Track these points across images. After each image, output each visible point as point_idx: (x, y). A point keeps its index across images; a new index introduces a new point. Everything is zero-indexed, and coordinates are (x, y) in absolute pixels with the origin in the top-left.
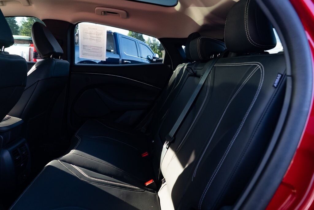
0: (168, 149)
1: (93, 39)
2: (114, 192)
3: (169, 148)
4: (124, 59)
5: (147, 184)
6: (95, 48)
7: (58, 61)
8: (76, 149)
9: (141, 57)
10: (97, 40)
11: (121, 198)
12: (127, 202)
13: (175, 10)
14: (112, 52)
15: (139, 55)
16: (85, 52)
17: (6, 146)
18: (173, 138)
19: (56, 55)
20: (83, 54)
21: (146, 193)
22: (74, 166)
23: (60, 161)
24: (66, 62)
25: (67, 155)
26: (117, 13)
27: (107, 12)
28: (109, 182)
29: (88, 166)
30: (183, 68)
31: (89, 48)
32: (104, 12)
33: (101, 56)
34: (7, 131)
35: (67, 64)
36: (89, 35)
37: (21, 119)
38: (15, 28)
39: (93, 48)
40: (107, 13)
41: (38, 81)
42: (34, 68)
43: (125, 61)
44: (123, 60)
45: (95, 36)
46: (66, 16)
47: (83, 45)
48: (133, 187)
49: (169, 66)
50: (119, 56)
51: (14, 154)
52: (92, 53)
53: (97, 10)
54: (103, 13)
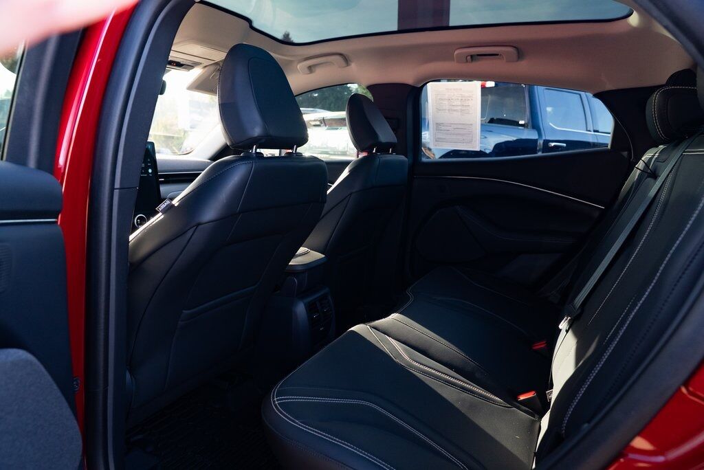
0: (567, 331)
1: (455, 110)
2: (448, 393)
3: (570, 332)
4: (548, 138)
5: (522, 398)
6: (460, 126)
7: (384, 159)
8: (400, 313)
9: (595, 131)
10: (462, 110)
11: (457, 405)
12: (468, 415)
13: (629, 25)
14: (522, 125)
15: (590, 127)
16: (440, 136)
17: (302, 295)
18: (579, 311)
19: (383, 148)
20: (436, 141)
21: (514, 411)
22: (390, 339)
23: (370, 327)
24: (402, 158)
25: (383, 320)
26: (497, 55)
27: (478, 55)
28: (443, 376)
29: (413, 342)
30: (651, 159)
31: (448, 128)
32: (472, 56)
33: (470, 142)
34: (303, 272)
35: (402, 162)
36: (446, 102)
37: (323, 256)
38: (346, 93)
39: (455, 126)
40: (479, 57)
41: (351, 194)
42: (345, 173)
43: (553, 144)
44: (546, 142)
45: (459, 103)
46: (404, 74)
47: (437, 124)
48: (489, 395)
49: (625, 154)
50: (536, 132)
51: (310, 308)
52: (454, 137)
53: (457, 54)
54: (469, 58)
